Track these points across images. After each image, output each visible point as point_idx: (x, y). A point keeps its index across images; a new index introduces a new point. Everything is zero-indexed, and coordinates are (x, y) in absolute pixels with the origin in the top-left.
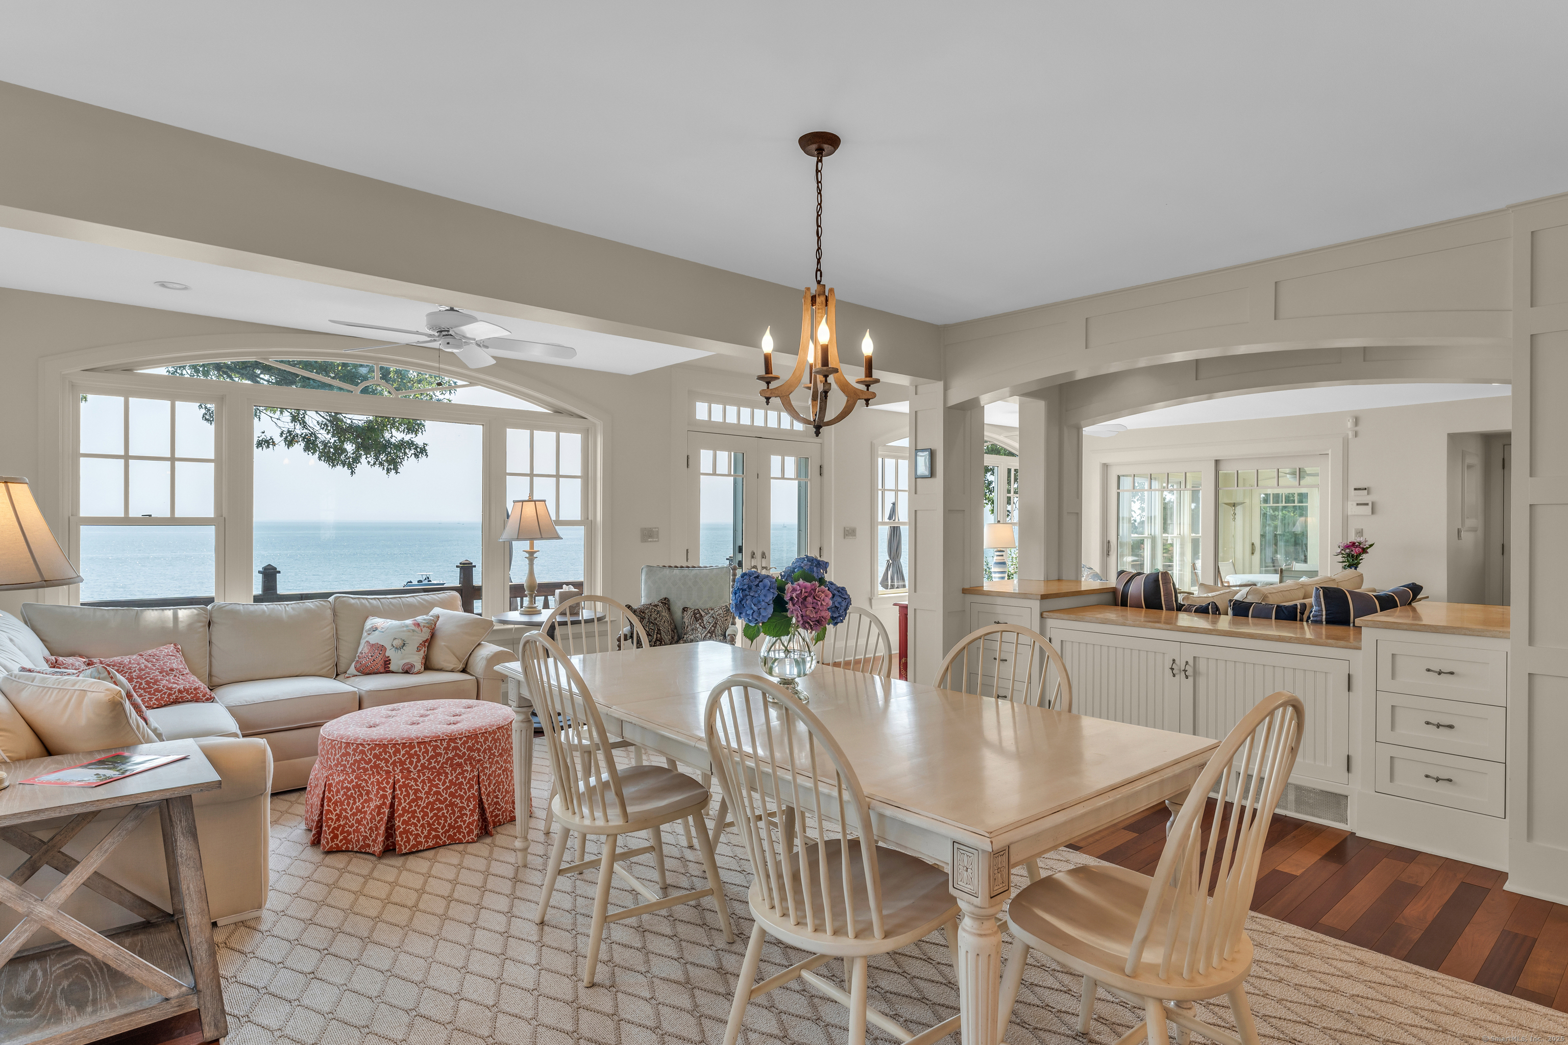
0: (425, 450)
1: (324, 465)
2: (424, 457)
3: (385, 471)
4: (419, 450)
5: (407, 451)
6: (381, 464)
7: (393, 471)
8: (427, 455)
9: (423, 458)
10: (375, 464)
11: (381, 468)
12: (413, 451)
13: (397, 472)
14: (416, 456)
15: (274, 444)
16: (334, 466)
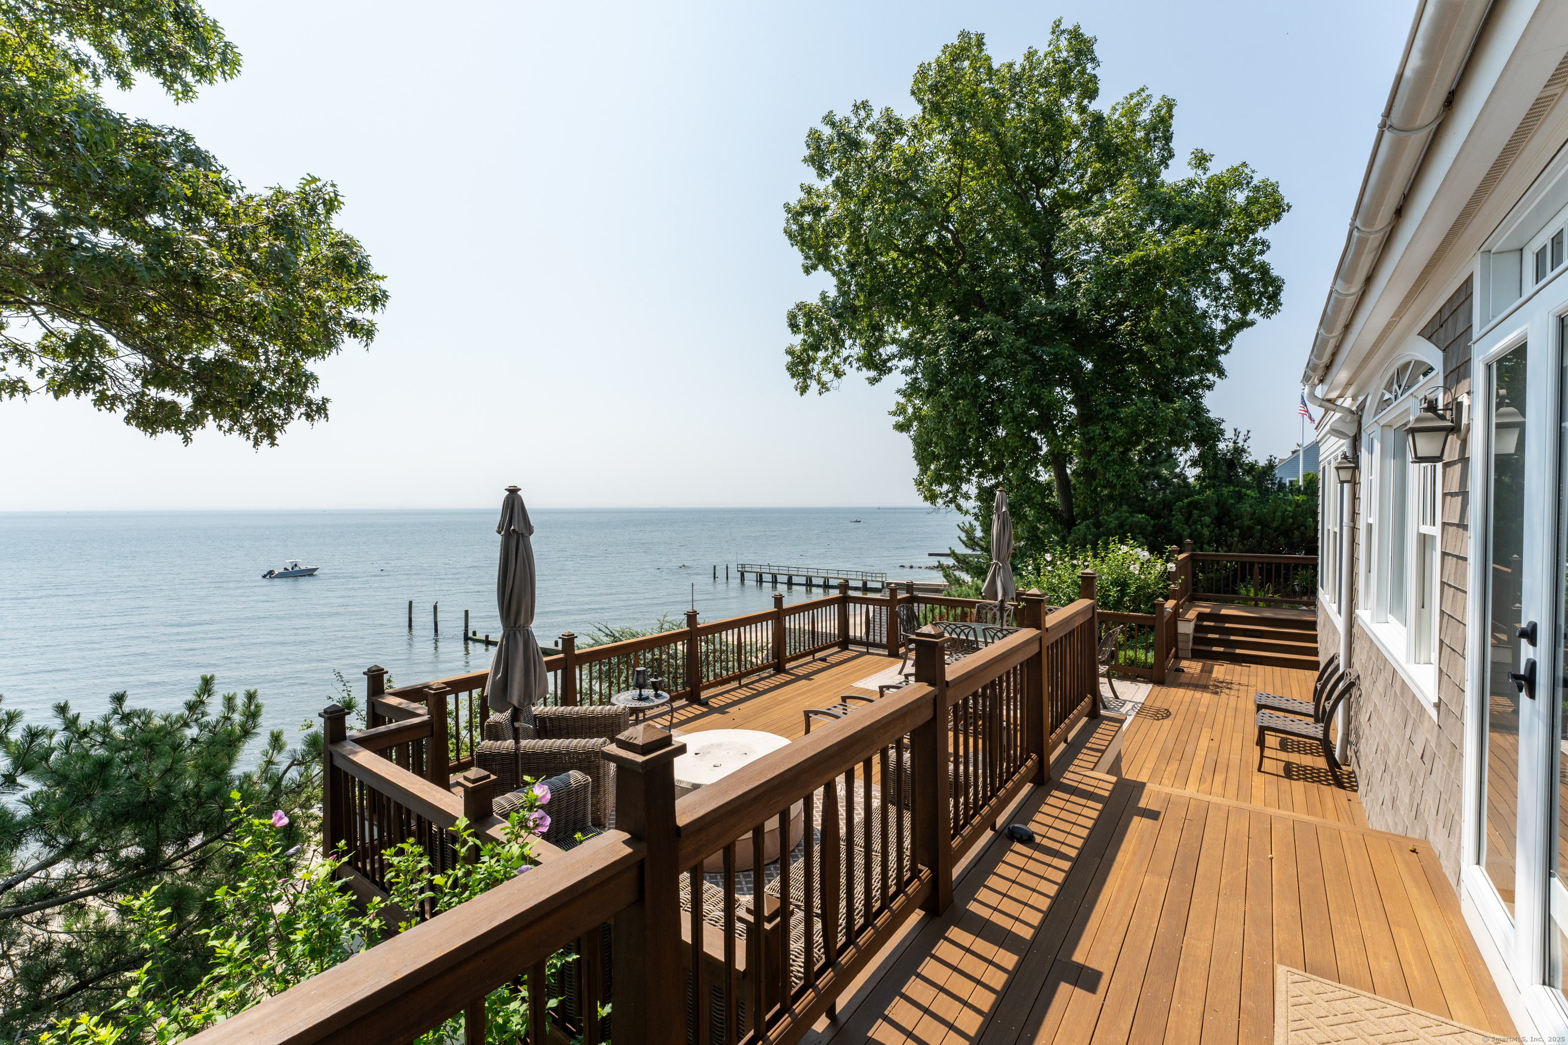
0: (325, 410)
1: (135, 432)
2: (323, 420)
3: (251, 442)
4: (314, 408)
5: (293, 407)
6: (244, 430)
7: (266, 442)
8: (326, 416)
9: (320, 422)
10: (231, 429)
11: (243, 438)
12: (303, 410)
13: (273, 444)
14: (308, 416)
15: (26, 390)
16: (154, 432)
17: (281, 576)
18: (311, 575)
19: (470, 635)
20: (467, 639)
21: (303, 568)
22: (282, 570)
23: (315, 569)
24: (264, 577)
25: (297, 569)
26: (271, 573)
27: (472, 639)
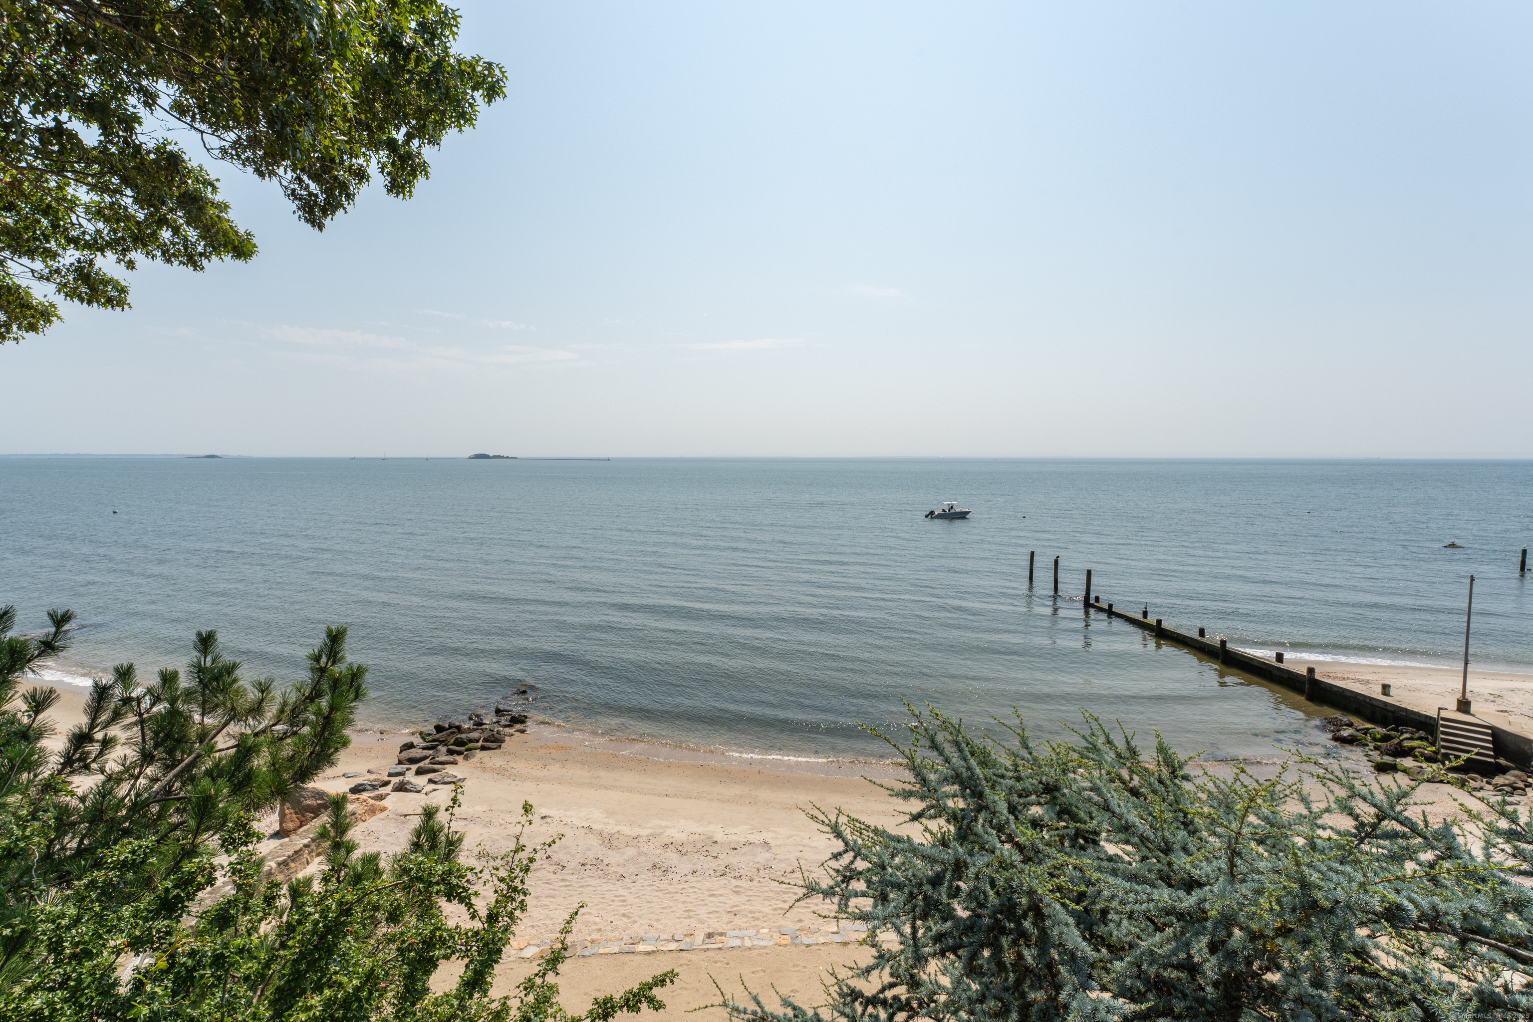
17: (940, 516)
18: (964, 518)
19: (1092, 601)
20: (1087, 604)
21: (958, 510)
22: (941, 512)
23: (968, 513)
24: (927, 516)
25: (952, 511)
26: (932, 513)
27: (1093, 606)
